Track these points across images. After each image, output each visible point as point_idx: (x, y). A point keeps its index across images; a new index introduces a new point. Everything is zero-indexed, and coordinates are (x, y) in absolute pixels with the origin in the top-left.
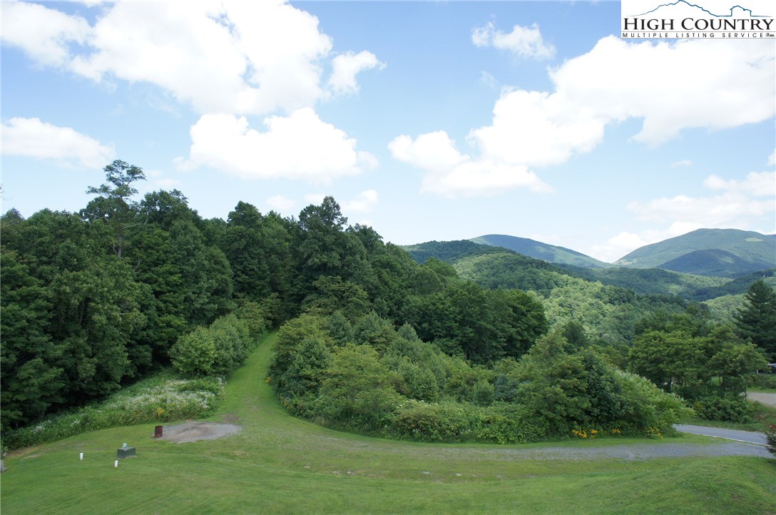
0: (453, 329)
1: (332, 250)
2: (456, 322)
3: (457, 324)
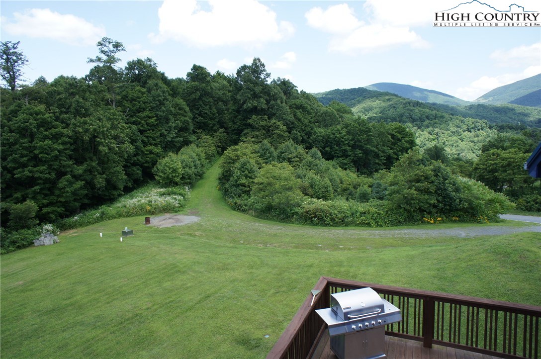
0: (347, 151)
1: (261, 97)
2: (349, 146)
3: (350, 148)
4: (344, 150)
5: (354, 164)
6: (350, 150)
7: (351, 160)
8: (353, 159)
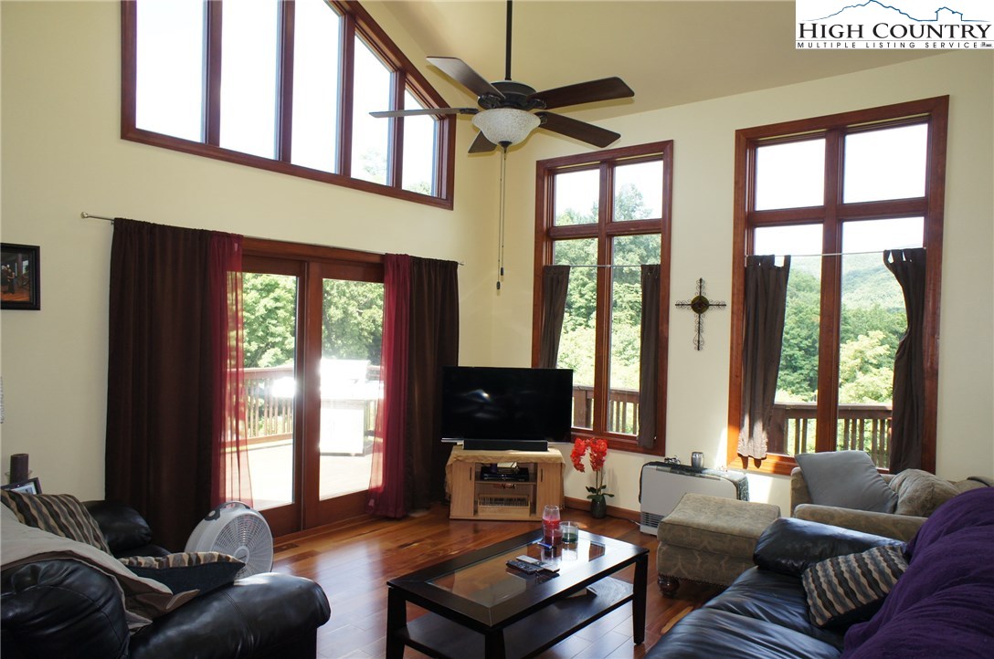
4: (791, 356)
5: (809, 385)
6: (802, 356)
7: (802, 377)
8: (808, 375)
